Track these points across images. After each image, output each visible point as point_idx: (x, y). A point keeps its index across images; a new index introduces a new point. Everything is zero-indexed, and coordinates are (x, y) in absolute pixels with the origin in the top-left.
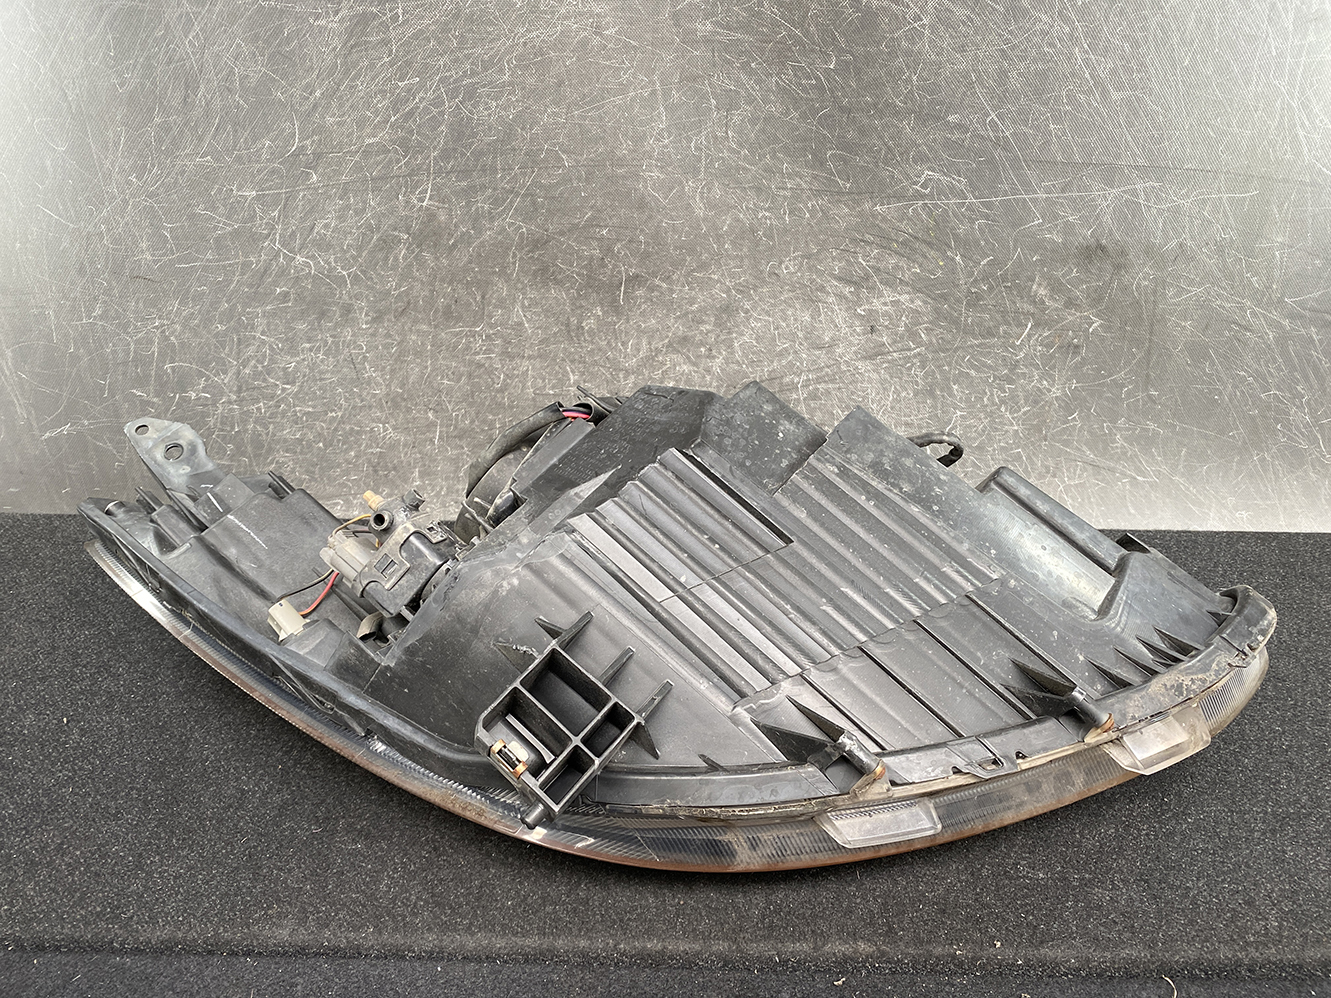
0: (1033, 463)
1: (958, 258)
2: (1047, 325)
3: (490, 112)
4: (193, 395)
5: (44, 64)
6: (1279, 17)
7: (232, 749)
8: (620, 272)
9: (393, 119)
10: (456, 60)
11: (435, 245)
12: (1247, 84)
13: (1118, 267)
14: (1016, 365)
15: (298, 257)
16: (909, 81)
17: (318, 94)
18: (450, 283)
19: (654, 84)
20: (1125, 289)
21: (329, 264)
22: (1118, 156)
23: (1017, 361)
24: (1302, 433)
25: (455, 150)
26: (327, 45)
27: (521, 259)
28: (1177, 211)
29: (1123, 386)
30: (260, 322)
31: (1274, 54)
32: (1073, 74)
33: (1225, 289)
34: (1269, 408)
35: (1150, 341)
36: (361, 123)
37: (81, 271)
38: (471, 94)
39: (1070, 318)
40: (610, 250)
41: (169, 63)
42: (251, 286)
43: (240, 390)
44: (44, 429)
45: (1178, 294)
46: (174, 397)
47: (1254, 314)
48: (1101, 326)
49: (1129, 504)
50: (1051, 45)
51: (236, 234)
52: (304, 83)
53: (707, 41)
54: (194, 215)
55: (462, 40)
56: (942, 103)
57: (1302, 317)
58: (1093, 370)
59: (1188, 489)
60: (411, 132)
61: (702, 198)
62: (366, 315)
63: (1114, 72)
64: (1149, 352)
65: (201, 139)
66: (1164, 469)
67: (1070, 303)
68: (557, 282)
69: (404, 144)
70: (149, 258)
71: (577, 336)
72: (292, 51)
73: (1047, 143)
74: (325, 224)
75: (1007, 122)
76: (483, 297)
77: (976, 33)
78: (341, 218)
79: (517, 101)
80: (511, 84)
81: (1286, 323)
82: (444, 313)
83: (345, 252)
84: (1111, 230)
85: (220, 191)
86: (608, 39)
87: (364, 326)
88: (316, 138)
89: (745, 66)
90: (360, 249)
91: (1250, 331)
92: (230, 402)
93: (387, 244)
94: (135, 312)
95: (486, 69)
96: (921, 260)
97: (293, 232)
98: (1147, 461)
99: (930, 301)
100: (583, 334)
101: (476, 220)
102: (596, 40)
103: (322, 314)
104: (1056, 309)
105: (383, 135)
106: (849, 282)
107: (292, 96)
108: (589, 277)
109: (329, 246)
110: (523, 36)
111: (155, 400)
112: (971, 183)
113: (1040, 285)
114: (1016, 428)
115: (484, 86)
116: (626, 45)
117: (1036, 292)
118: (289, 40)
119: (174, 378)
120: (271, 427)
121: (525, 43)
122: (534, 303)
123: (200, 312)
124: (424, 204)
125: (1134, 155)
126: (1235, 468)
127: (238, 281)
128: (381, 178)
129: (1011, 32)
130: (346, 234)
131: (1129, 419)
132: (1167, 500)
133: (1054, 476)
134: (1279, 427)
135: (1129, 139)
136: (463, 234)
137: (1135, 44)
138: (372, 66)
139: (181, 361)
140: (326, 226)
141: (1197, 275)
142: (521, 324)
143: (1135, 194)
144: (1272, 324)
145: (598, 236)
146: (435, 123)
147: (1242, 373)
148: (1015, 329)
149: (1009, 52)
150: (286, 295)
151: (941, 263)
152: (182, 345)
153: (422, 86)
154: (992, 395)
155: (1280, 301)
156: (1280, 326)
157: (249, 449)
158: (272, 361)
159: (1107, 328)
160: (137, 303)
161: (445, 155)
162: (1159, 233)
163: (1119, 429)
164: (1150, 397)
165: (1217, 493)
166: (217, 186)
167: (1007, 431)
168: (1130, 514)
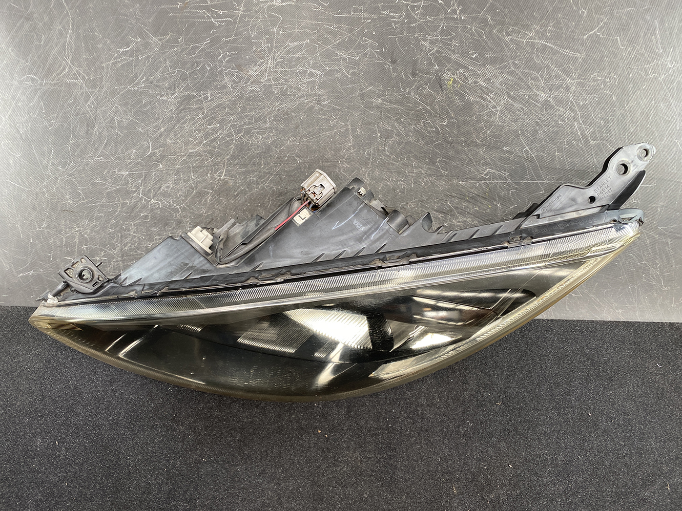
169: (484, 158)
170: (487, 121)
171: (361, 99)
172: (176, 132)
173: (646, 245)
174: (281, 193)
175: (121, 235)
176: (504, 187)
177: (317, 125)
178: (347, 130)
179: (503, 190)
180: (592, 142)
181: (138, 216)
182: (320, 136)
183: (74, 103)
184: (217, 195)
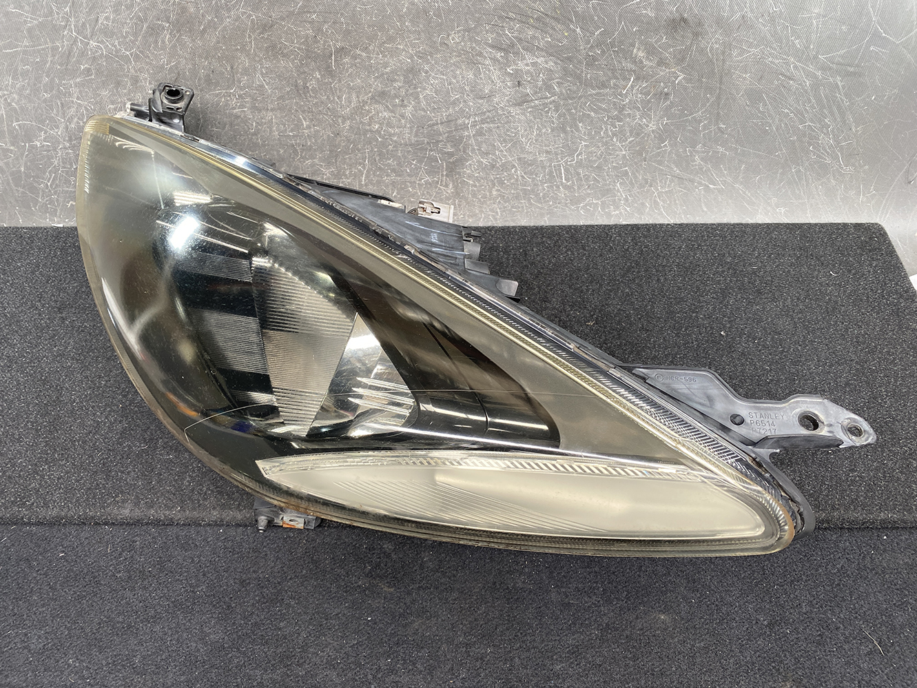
0: (636, 177)
1: (578, 30)
2: (644, 78)
4: (38, 144)
7: (90, 394)
8: (329, 46)
11: (190, 30)
13: (696, 35)
14: (622, 109)
15: (91, 42)
18: (206, 58)
20: (702, 51)
21: (115, 46)
23: (624, 105)
24: (828, 153)
27: (255, 38)
29: (700, 121)
30: (75, 91)
33: (775, 49)
34: (804, 135)
35: (720, 88)
39: (662, 73)
40: (319, 30)
42: (61, 65)
43: (70, 140)
45: (740, 55)
46: (25, 145)
47: (796, 67)
48: (684, 78)
49: (703, 205)
51: (41, 26)
54: (8, 12)
57: (830, 69)
58: (678, 110)
59: (744, 193)
62: (150, 83)
64: (719, 98)
66: (729, 180)
67: (662, 62)
68: (284, 55)
71: (304, 93)
74: (107, 16)
76: (232, 68)
78: (117, 12)
81: (819, 73)
82: (206, 81)
83: (125, 38)
84: (691, 8)
90: (136, 35)
91: (792, 80)
92: (65, 148)
93: (154, 31)
96: (551, 32)
97: (84, 23)
98: (716, 174)
99: (559, 62)
100: (308, 92)
101: (217, 11)
103: (118, 84)
104: (651, 67)
106: (500, 49)
108: (307, 50)
109: (113, 34)
111: (12, 148)
113: (639, 49)
114: (624, 153)
117: (636, 54)
119: (22, 132)
122: (269, 71)
123: (29, 84)
126: (778, 177)
127: (51, 61)
130: (123, 24)
131: (704, 145)
132: (730, 201)
133: (651, 186)
134: (811, 148)
136: (209, 22)
139: (23, 120)
140: (107, 18)
141: (755, 39)
142: (262, 86)
144: (808, 74)
145: (310, 20)
147: (786, 111)
148: (622, 82)
150: (88, 70)
151: (566, 34)
152: (22, 108)
154: (607, 130)
155: (816, 57)
156: (816, 77)
159: (689, 80)
162: (727, 8)
163: (697, 152)
164: (719, 129)
165: (764, 195)
167: (617, 155)
168: (703, 211)
173: (806, 91)
174: (265, 25)
175: (61, 103)
181: (77, 70)
184: (177, 32)
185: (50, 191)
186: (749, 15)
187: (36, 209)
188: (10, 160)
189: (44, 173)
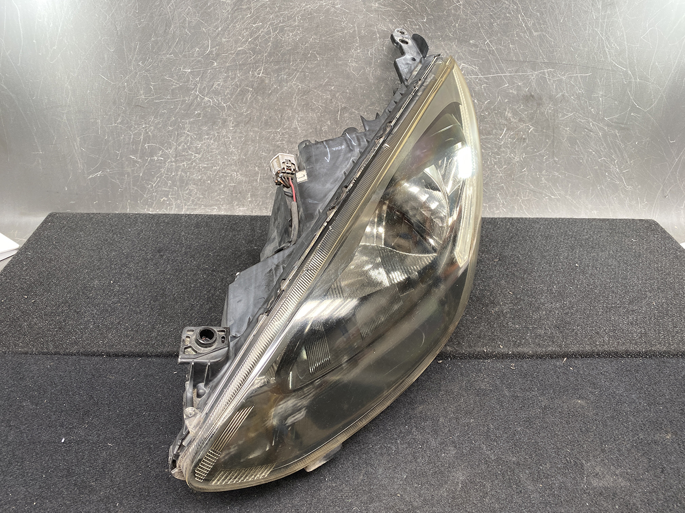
0: (508, 190)
1: (475, 101)
2: (512, 129)
3: (289, 37)
4: (156, 158)
5: (109, 15)
6: (596, 4)
8: (338, 106)
9: (250, 40)
10: (277, 16)
11: (263, 93)
12: (585, 30)
13: (539, 104)
14: (500, 147)
15: (206, 98)
16: (455, 26)
17: (220, 29)
18: (268, 110)
19: (355, 28)
20: (542, 114)
21: (218, 101)
22: (537, 58)
23: (501, 145)
24: (616, 177)
25: (274, 53)
26: (225, 9)
27: (298, 99)
28: (560, 81)
29: (544, 156)
30: (187, 126)
31: (595, 18)
32: (518, 25)
33: (581, 114)
34: (602, 166)
35: (553, 136)
36: (236, 42)
37: (114, 103)
38: (282, 29)
39: (521, 126)
40: (334, 95)
41: (160, 15)
42: (184, 110)
43: (176, 156)
44: (89, 174)
45: (563, 116)
46: (148, 159)
47: (593, 124)
48: (533, 130)
49: (549, 208)
50: (510, 13)
51: (181, 88)
52: (214, 24)
53: (376, 11)
54: (164, 79)
55: (280, 8)
56: (468, 35)
57: (612, 126)
58: (531, 149)
59: (572, 201)
60: (257, 45)
61: (373, 75)
62: (233, 123)
63: (534, 24)
64: (553, 142)
65: (170, 47)
66: (562, 193)
67: (521, 120)
68: (312, 110)
69: (254, 50)
70: (143, 97)
71: (320, 134)
72: (211, 11)
73: (509, 53)
74: (218, 84)
75: (493, 44)
76: (281, 116)
77: (480, 8)
78: (225, 81)
79: (300, 33)
80: (298, 26)
81: (606, 128)
82: (265, 123)
83: (226, 96)
84: (535, 88)
85: (176, 69)
86: (337, 9)
87: (231, 129)
88: (217, 47)
89: (391, 21)
90: (232, 95)
91: (592, 132)
92: (171, 162)
93: (243, 92)
94: (135, 121)
95: (288, 20)
97: (205, 87)
98: (555, 190)
100: (322, 133)
101: (280, 83)
102: (333, 10)
103: (214, 123)
104: (515, 122)
105: (246, 46)
107: (209, 30)
108: (326, 107)
109: (220, 93)
110: (304, 7)
111: (139, 160)
112: (480, 69)
113: (508, 112)
114: (501, 175)
115: (287, 27)
116: (344, 11)
117: (507, 115)
118: (210, 7)
119: (148, 150)
120: (188, 173)
121: (305, 10)
122: (302, 119)
123: (162, 121)
124: (260, 76)
125: (543, 58)
126: (590, 192)
127: (180, 108)
128: (243, 65)
129: (494, 8)
130: (226, 88)
131: (547, 171)
132: (564, 206)
133: (517, 196)
134: (607, 174)
135: (541, 51)
136: (275, 88)
137: (542, 14)
138: (243, 18)
139: (152, 143)
140: (219, 85)
141: (570, 108)
142: (296, 128)
143: (544, 73)
144: (601, 129)
145: (330, 90)
146: (267, 41)
147: (591, 150)
148: (499, 131)
149: (494, 16)
150: (199, 114)
152: (154, 136)
153: (262, 27)
154: (491, 160)
155: (603, 119)
156: (605, 130)
157: (178, 183)
158: (191, 143)
159: (536, 131)
160: (136, 117)
161: (270, 55)
162: (554, 90)
163: (543, 175)
164: (555, 161)
165: (584, 203)
166: (174, 67)
167: (498, 176)
168: (549, 212)
169: (457, 52)
170: (454, 15)
171: (364, 4)
172: (229, 31)
173: (600, 138)
174: (305, 91)
175: (178, 134)
176: (477, 82)
177: (333, 25)
178: (355, 31)
179: (477, 86)
180: (535, 34)
181: (193, 114)
182: (334, 36)
183: (159, 5)
184: (256, 94)
185: (153, 190)
186: (566, 94)
187: (140, 202)
188: (136, 168)
189: (153, 178)
